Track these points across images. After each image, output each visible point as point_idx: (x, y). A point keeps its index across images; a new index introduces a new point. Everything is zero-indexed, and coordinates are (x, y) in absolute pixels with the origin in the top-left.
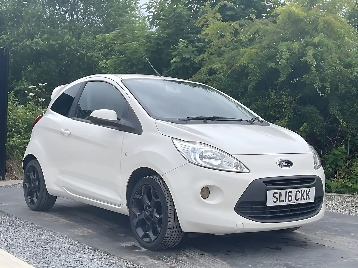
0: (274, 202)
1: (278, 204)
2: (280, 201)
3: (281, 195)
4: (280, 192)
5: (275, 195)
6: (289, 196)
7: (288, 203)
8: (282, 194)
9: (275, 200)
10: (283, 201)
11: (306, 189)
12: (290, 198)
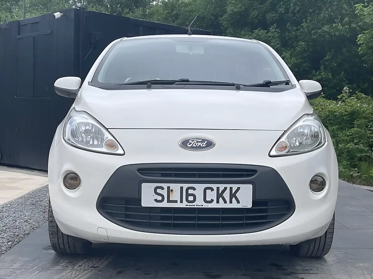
0: (156, 200)
1: (165, 204)
2: (169, 201)
3: (169, 191)
4: (169, 188)
5: (159, 191)
6: (188, 195)
7: (187, 205)
8: (172, 191)
9: (160, 198)
10: (176, 202)
11: (228, 186)
12: (191, 198)
